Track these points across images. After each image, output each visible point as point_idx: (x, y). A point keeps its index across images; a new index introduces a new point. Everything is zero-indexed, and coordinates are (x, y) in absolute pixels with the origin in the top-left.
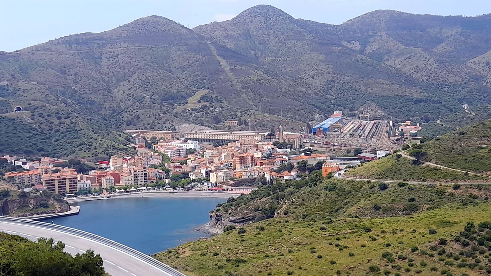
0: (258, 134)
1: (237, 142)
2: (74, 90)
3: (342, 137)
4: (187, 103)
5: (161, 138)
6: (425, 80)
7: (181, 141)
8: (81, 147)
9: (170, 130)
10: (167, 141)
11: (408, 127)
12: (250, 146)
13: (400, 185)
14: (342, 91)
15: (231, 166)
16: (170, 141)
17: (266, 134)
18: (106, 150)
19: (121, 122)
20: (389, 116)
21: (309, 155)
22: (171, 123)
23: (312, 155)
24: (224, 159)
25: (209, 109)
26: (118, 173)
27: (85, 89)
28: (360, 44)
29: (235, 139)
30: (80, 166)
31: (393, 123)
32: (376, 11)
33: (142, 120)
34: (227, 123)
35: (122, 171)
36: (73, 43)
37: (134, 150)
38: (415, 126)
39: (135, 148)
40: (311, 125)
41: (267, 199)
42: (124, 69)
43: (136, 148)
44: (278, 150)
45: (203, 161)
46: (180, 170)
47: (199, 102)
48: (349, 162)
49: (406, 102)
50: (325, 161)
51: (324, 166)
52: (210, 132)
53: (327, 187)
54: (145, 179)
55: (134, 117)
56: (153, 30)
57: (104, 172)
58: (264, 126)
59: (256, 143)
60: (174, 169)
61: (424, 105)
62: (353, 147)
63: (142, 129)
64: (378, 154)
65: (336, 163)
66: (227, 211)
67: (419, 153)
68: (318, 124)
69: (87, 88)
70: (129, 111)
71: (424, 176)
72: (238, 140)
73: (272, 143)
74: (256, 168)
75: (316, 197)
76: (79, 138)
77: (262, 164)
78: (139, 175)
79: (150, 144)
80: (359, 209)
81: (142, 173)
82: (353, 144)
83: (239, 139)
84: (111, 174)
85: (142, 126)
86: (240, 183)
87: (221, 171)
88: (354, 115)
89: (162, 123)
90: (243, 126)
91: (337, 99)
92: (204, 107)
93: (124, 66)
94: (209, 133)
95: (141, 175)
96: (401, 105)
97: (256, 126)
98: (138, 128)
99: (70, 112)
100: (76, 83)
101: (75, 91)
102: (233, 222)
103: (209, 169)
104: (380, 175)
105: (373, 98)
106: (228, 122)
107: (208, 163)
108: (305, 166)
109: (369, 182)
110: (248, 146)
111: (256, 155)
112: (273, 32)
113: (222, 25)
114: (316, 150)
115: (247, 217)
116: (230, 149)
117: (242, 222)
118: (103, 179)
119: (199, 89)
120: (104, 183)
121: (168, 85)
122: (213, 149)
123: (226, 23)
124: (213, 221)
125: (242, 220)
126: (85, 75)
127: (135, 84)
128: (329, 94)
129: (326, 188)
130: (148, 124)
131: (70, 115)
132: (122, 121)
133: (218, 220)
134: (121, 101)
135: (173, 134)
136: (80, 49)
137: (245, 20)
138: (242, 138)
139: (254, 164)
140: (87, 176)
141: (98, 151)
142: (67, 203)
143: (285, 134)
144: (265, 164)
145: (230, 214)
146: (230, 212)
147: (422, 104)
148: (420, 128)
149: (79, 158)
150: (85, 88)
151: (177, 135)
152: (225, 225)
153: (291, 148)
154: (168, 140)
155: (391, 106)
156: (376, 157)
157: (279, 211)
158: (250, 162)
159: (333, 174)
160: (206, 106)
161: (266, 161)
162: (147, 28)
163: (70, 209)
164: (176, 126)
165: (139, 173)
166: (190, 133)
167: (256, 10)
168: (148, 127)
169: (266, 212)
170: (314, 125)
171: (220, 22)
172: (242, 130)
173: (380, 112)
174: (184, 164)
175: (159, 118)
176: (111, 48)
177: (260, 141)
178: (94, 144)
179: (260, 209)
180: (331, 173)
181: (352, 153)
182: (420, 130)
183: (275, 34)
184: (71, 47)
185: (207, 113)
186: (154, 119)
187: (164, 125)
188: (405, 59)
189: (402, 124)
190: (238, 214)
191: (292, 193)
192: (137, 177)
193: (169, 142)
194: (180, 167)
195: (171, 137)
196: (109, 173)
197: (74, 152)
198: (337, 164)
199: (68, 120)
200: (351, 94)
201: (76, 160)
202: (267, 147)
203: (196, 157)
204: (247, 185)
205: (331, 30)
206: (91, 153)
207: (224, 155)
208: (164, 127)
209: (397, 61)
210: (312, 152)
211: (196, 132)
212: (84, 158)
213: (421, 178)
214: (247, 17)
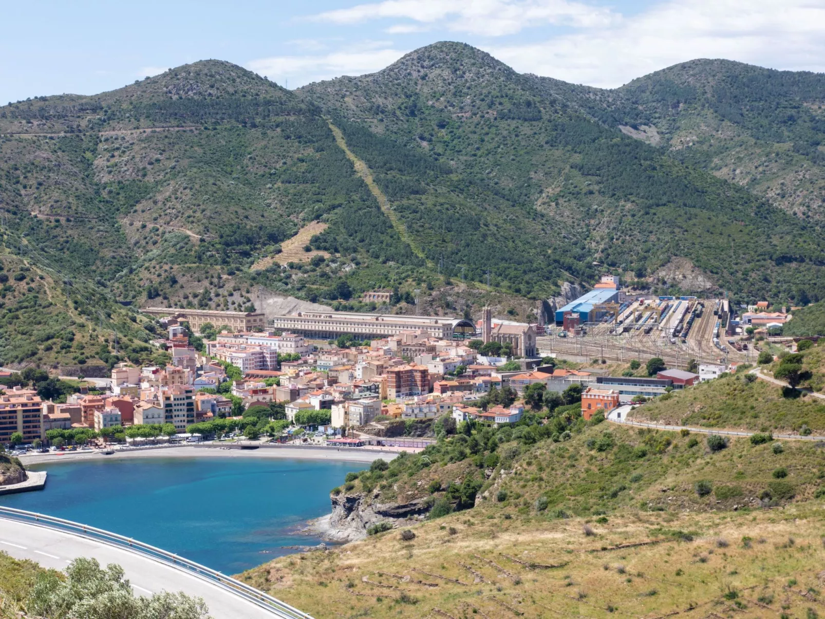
0: (436, 322)
1: (389, 339)
2: (35, 220)
3: (620, 334)
4: (280, 251)
5: (225, 327)
6: (800, 215)
7: (267, 334)
8: (50, 342)
9: (243, 309)
10: (236, 334)
11: (763, 315)
12: (418, 348)
13: (756, 441)
14: (619, 234)
15: (378, 393)
16: (242, 333)
17: (455, 322)
18: (105, 349)
19: (135, 291)
20: (721, 290)
21: (549, 370)
22: (244, 294)
23: (557, 372)
24: (361, 377)
25: (328, 265)
26: (131, 401)
27: (58, 217)
28: (658, 133)
29: (386, 333)
30: (48, 385)
31: (730, 307)
32: (693, 62)
33: (182, 287)
34: (367, 298)
35: (139, 398)
36: (35, 117)
37: (164, 351)
38: (777, 314)
39: (167, 348)
40: (552, 304)
41: (459, 465)
42: (144, 175)
43: (169, 347)
44: (482, 359)
45: (315, 380)
46: (264, 399)
47: (308, 249)
48: (638, 388)
49: (758, 261)
50: (585, 385)
51: (585, 397)
52: (331, 317)
53: (593, 443)
54: (188, 417)
55: (165, 279)
56: (209, 91)
57: (99, 397)
58: (448, 305)
59: (432, 343)
60: (252, 396)
61: (797, 269)
62: (645, 356)
63: (182, 307)
64: (700, 371)
65: (611, 391)
66: (370, 491)
67: (795, 371)
68: (568, 303)
69: (64, 216)
70: (154, 267)
71: (806, 423)
72: (393, 336)
73: (467, 343)
74: (430, 397)
75: (568, 462)
76: (45, 323)
77: (444, 389)
78: (177, 408)
79: (199, 339)
80: (664, 491)
81: (182, 402)
82: (645, 349)
83: (394, 332)
84: (115, 404)
85: (182, 299)
86: (397, 430)
87: (356, 401)
88: (644, 287)
89: (226, 293)
90: (403, 304)
91: (610, 251)
92: (318, 262)
93: (144, 168)
94: (328, 319)
95: (179, 407)
96: (748, 266)
97: (432, 305)
98: (172, 305)
99: (28, 265)
100: (41, 204)
101: (38, 221)
102: (385, 514)
103: (328, 398)
104: (709, 419)
105: (686, 250)
106: (370, 296)
107: (326, 383)
108: (540, 396)
109: (686, 434)
110: (413, 348)
111: (432, 370)
112: (469, 101)
113: (359, 83)
114: (565, 362)
115: (415, 505)
116: (375, 354)
117: (404, 515)
118: (96, 413)
119: (306, 222)
120: (99, 422)
121: (240, 211)
122: (336, 354)
123: (367, 79)
124: (340, 510)
125: (404, 510)
126: (61, 187)
127: (167, 207)
128: (591, 239)
129: (592, 445)
130: (195, 296)
131: (26, 274)
132: (137, 288)
133: (349, 510)
134: (138, 245)
135: (249, 318)
136: (49, 131)
137: (409, 74)
138: (401, 332)
139: (427, 388)
140: (64, 406)
141: (87, 352)
142: (19, 464)
143: (496, 325)
144: (453, 389)
145: (377, 496)
146: (375, 491)
147: (794, 265)
148: (790, 317)
149: (45, 367)
150: (58, 215)
151: (258, 320)
152: (365, 519)
153: (509, 355)
154: (240, 331)
155: (725, 268)
156: (697, 378)
157: (486, 494)
158: (419, 383)
159: (606, 414)
160: (322, 260)
161: (455, 383)
162: (195, 86)
163: (25, 478)
164: (255, 300)
165: (177, 402)
166: (288, 316)
167: (434, 52)
168: (196, 301)
169: (457, 494)
170: (557, 305)
171: (355, 78)
172: (401, 313)
173: (703, 282)
174: (275, 386)
175: (219, 282)
176: (117, 128)
177: (441, 339)
178: (78, 337)
179: (443, 486)
180: (601, 412)
181: (643, 370)
182: (790, 323)
183: (474, 106)
184: (30, 125)
185: (324, 275)
186: (208, 285)
187: (230, 299)
188: (756, 167)
189: (750, 307)
190: (394, 497)
191: (514, 455)
192: (171, 411)
193: (241, 336)
194: (265, 392)
195: (244, 325)
196: (110, 400)
197: (34, 354)
198: (613, 393)
199: (23, 283)
200: (638, 240)
201: (38, 371)
202: (457, 352)
203: (300, 371)
204: (412, 433)
205: (595, 100)
206: (72, 357)
207: (360, 367)
208: (230, 304)
209: (738, 172)
210: (554, 365)
211: (300, 315)
212: (56, 367)
213: (801, 427)
214: (414, 67)
